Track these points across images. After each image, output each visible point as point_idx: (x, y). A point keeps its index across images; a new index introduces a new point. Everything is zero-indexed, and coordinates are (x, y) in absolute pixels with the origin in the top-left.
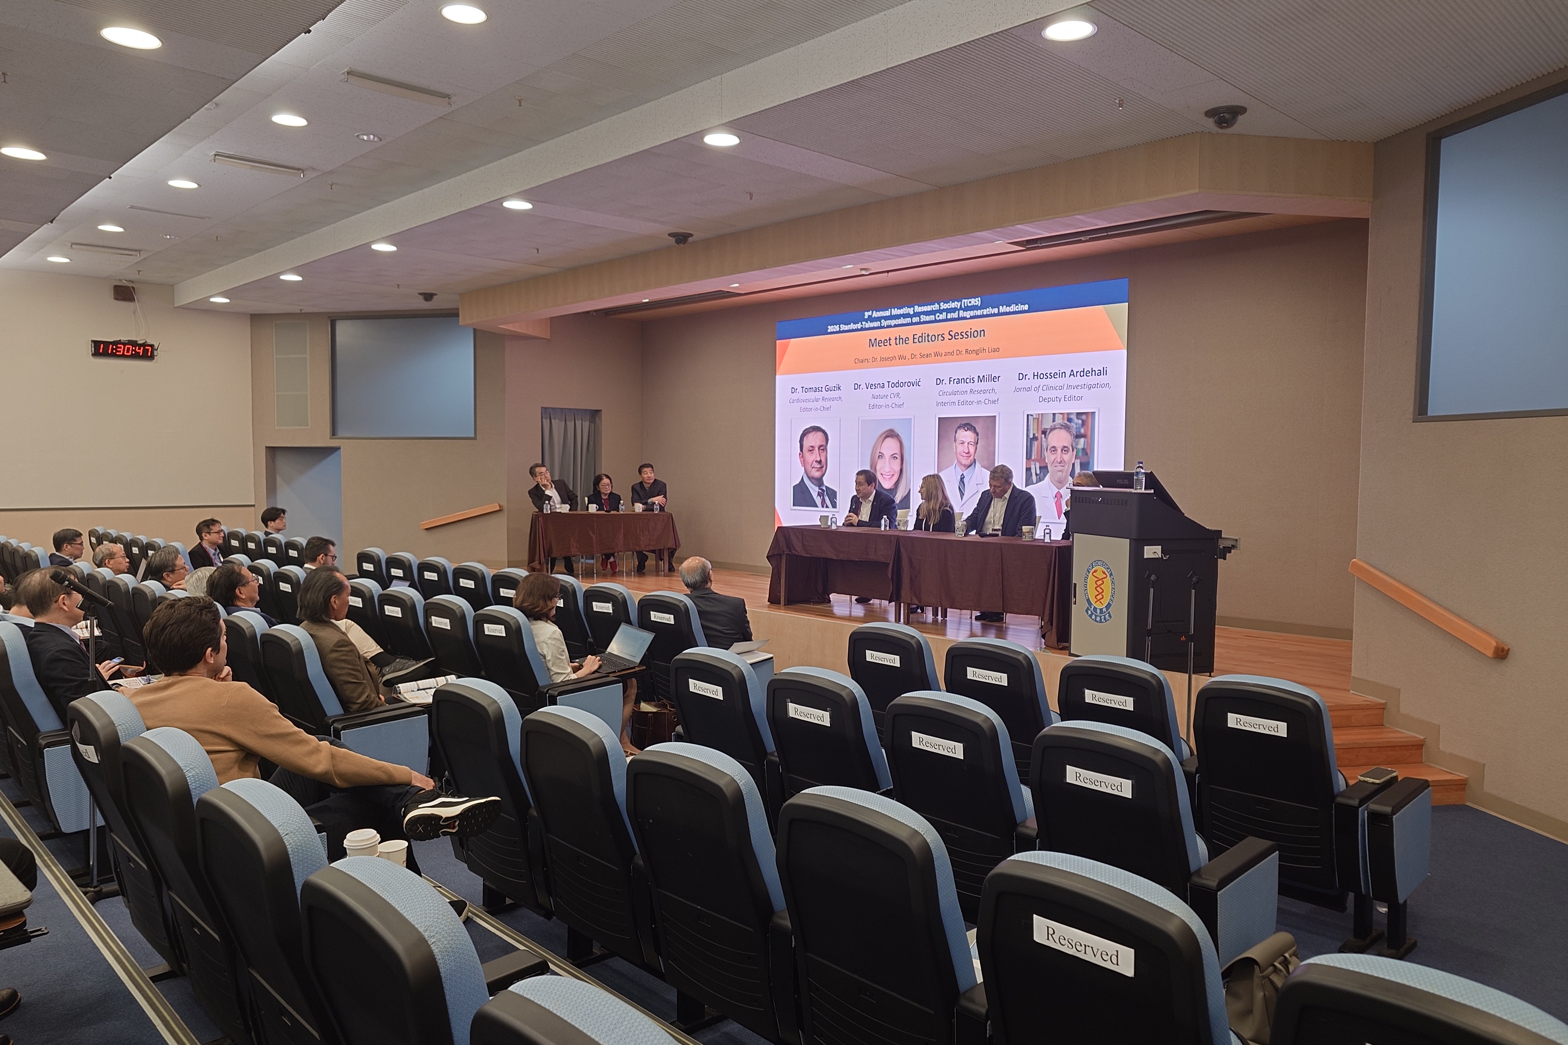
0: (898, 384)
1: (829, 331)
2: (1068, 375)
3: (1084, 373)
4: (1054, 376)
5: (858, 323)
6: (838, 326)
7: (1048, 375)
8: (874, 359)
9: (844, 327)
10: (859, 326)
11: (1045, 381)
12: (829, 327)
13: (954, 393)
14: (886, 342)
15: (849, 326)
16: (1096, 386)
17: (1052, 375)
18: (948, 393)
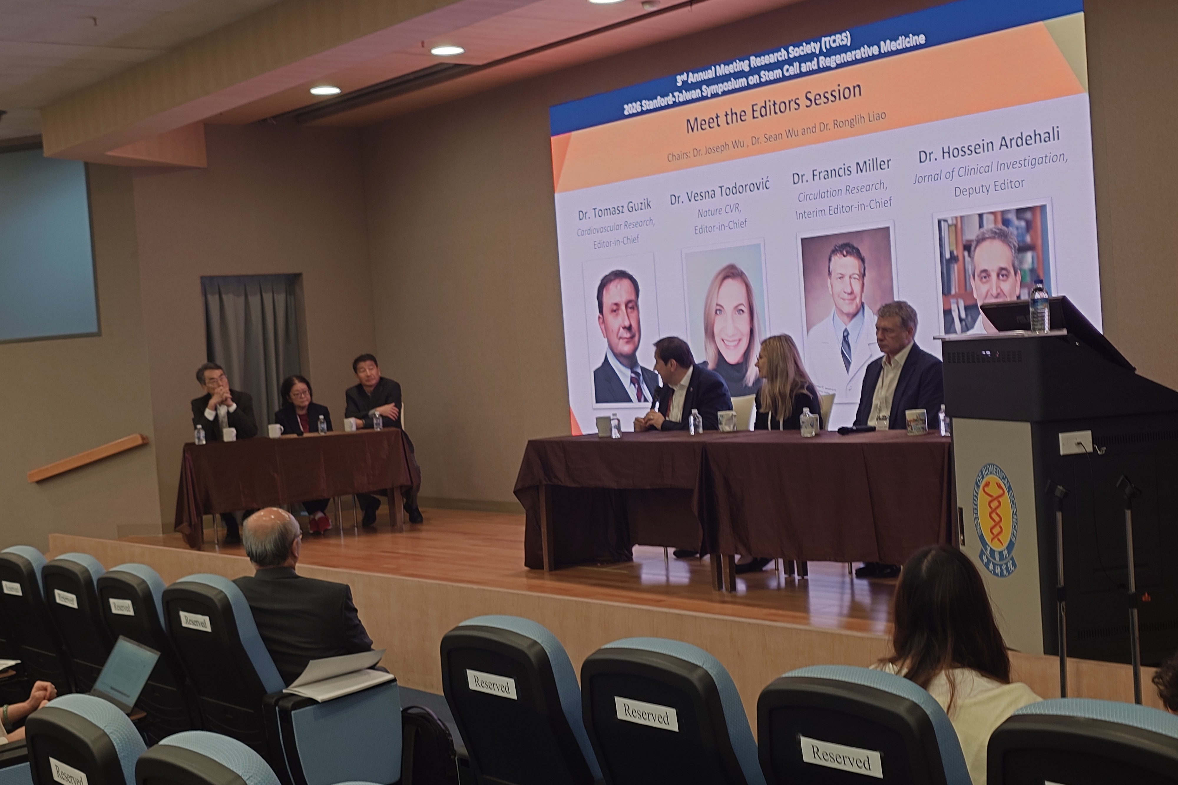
0: (735, 190)
1: (626, 113)
2: (997, 145)
3: (1023, 140)
4: (974, 150)
5: (667, 95)
6: (639, 103)
7: (965, 149)
8: (697, 152)
9: (648, 105)
10: (670, 100)
11: (961, 161)
12: (626, 106)
13: (821, 195)
14: (712, 122)
15: (655, 101)
16: (1044, 160)
17: (972, 149)
18: (812, 197)
